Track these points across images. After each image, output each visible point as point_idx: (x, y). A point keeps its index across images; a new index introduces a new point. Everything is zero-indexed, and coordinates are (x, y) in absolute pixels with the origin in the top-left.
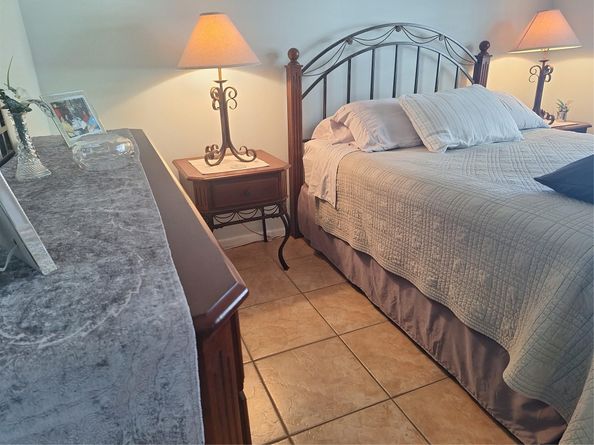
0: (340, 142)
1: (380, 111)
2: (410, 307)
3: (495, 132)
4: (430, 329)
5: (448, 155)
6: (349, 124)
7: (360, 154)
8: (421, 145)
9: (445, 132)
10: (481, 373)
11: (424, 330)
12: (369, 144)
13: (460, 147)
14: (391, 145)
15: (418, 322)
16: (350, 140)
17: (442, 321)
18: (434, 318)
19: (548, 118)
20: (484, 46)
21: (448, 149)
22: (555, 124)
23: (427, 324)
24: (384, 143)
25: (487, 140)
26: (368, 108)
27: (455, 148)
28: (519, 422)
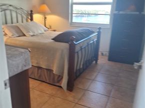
6: (4, 31)
16: (6, 34)
20: (31, 11)
24: (16, 35)
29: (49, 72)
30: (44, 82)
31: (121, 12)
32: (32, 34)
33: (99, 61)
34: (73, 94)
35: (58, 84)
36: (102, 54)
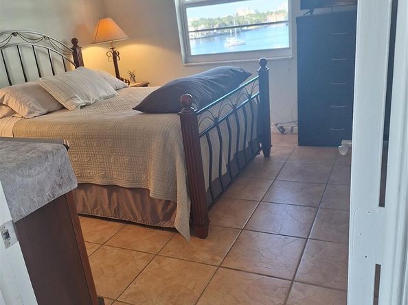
0: (4, 117)
1: (26, 90)
2: (94, 199)
3: (103, 93)
4: (110, 203)
5: (82, 110)
6: (7, 103)
7: (25, 120)
8: (63, 108)
9: (76, 97)
10: (141, 208)
11: (106, 207)
12: (30, 113)
13: (87, 105)
14: (45, 111)
15: (101, 205)
16: (12, 113)
17: (115, 195)
18: (110, 196)
19: (126, 82)
20: (75, 41)
21: (81, 107)
22: (131, 84)
23: (107, 202)
24: (39, 110)
25: (100, 98)
26: (19, 90)
27: (84, 106)
28: (163, 220)
29: (138, 196)
30: (130, 222)
31: (317, 11)
32: (81, 102)
33: (272, 149)
34: (208, 243)
35: (167, 225)
36: (282, 130)
